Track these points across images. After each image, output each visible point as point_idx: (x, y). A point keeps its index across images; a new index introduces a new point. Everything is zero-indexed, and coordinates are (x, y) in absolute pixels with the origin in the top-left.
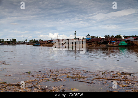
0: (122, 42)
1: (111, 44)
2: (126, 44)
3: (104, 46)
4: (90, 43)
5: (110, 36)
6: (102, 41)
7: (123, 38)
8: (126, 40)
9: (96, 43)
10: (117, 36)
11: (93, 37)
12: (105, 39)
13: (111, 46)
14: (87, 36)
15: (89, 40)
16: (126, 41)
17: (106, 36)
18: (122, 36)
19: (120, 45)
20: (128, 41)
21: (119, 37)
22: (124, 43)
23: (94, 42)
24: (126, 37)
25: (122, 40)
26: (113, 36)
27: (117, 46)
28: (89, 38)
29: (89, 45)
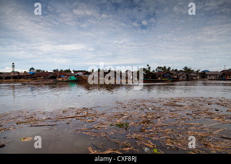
0: (72, 77)
1: (60, 79)
2: (75, 79)
3: (52, 81)
4: (34, 77)
5: (59, 70)
6: (50, 75)
7: (73, 72)
8: (76, 74)
9: (42, 77)
10: (67, 70)
11: (38, 71)
12: (54, 74)
13: (60, 81)
14: (31, 69)
15: (33, 74)
16: (75, 76)
17: (54, 71)
18: (71, 70)
19: (69, 79)
20: (78, 75)
21: (68, 71)
22: (73, 78)
23: (39, 77)
24: (75, 72)
25: (71, 75)
26: (62, 71)
27: (66, 81)
28: (32, 71)
29: (34, 80)
